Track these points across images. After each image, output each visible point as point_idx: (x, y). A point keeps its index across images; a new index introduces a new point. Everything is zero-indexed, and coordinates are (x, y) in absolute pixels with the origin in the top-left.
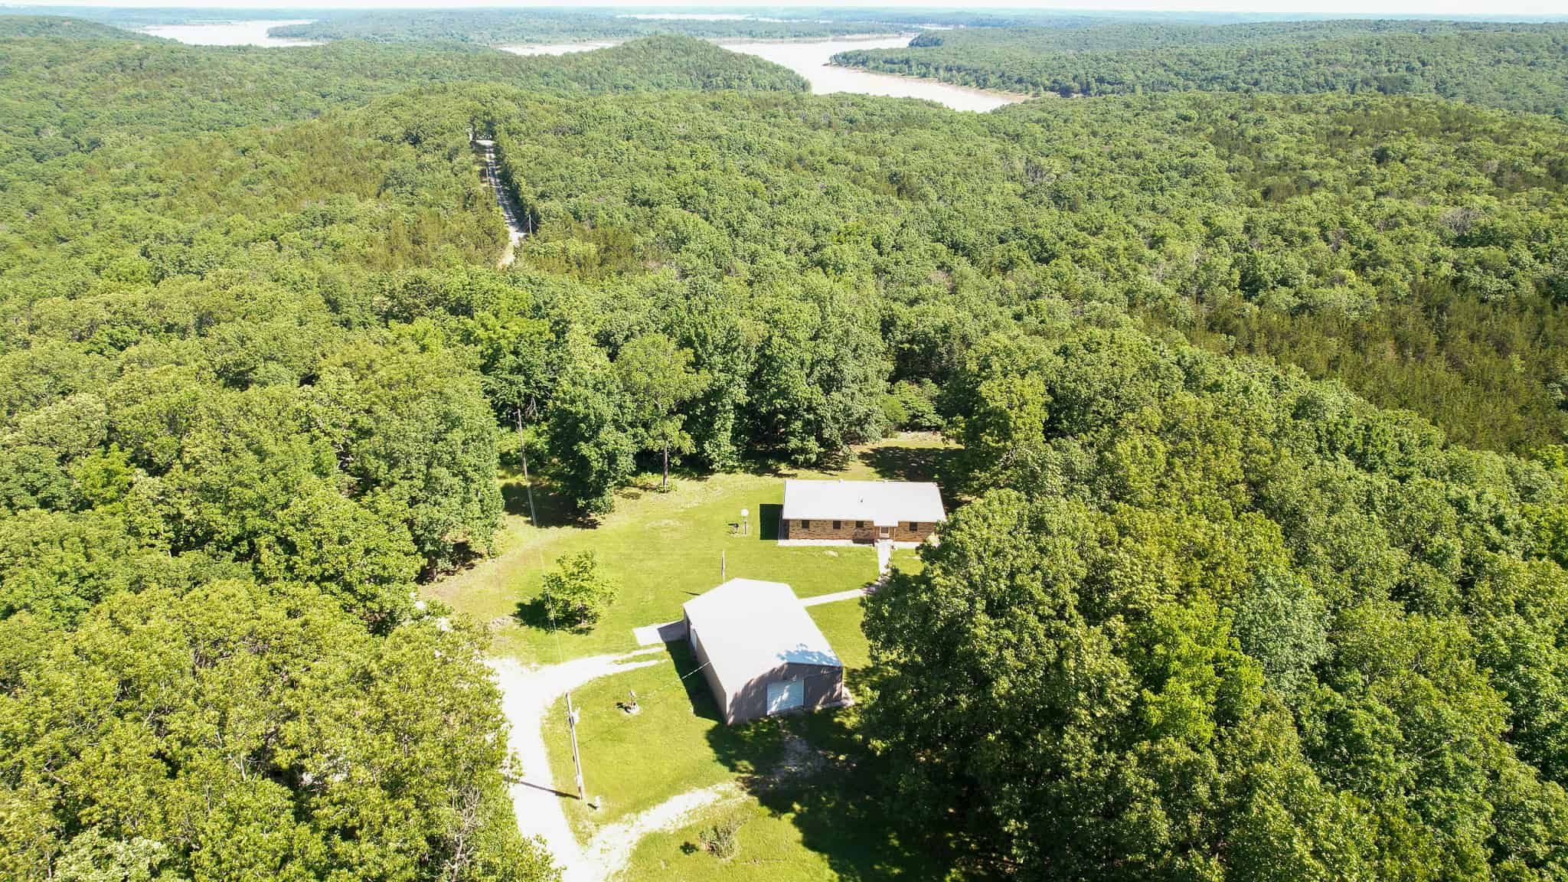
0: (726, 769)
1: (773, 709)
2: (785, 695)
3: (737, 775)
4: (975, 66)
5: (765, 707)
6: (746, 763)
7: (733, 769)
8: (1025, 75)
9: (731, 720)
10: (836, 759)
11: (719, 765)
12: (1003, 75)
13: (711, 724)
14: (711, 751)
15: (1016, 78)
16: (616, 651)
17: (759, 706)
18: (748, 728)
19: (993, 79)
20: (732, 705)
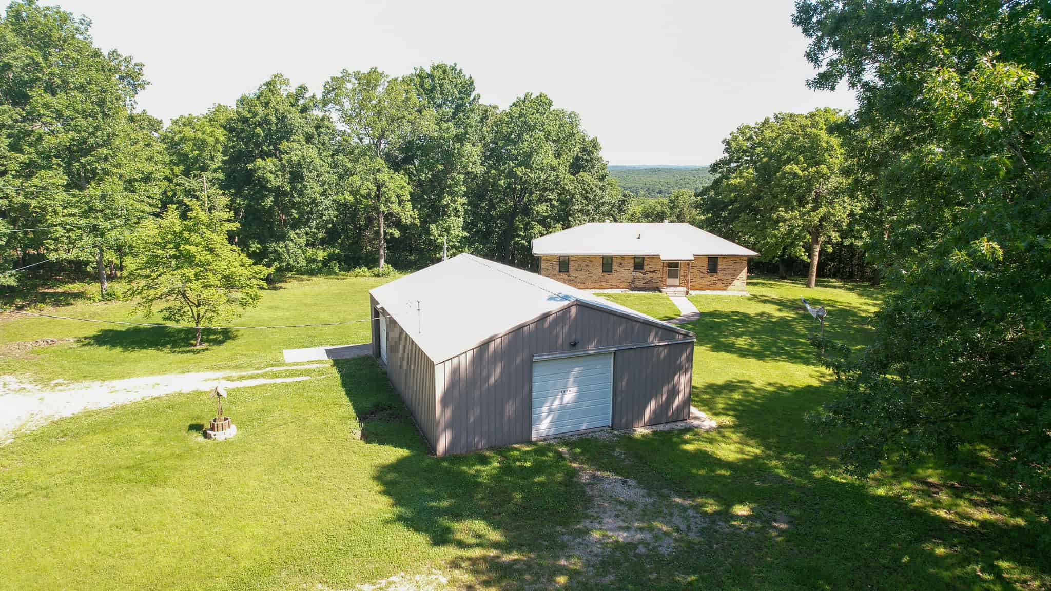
0: (421, 540)
1: (543, 427)
2: (569, 396)
3: (452, 552)
4: (630, 185)
5: (527, 418)
6: (480, 526)
7: (441, 538)
8: (663, 189)
9: (442, 445)
10: (726, 515)
11: (400, 530)
12: (648, 189)
13: (391, 454)
14: (385, 500)
15: (657, 191)
16: (236, 367)
17: (510, 409)
18: (484, 461)
19: (642, 192)
20: (445, 401)
